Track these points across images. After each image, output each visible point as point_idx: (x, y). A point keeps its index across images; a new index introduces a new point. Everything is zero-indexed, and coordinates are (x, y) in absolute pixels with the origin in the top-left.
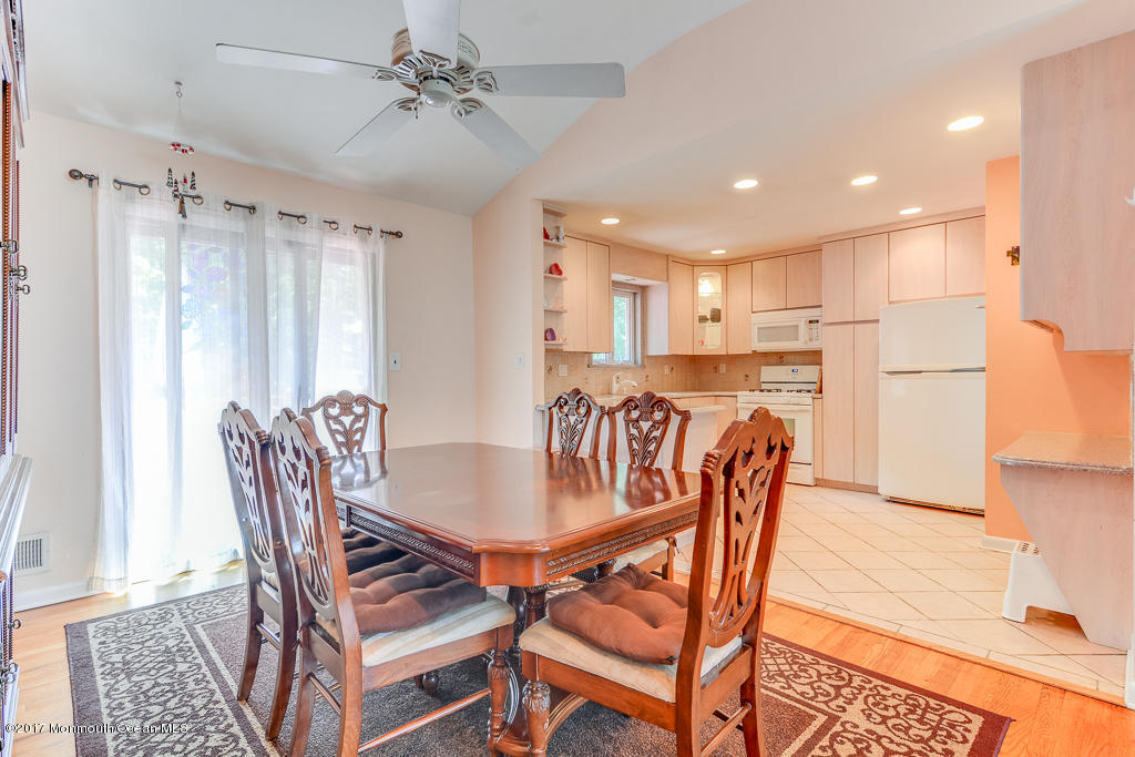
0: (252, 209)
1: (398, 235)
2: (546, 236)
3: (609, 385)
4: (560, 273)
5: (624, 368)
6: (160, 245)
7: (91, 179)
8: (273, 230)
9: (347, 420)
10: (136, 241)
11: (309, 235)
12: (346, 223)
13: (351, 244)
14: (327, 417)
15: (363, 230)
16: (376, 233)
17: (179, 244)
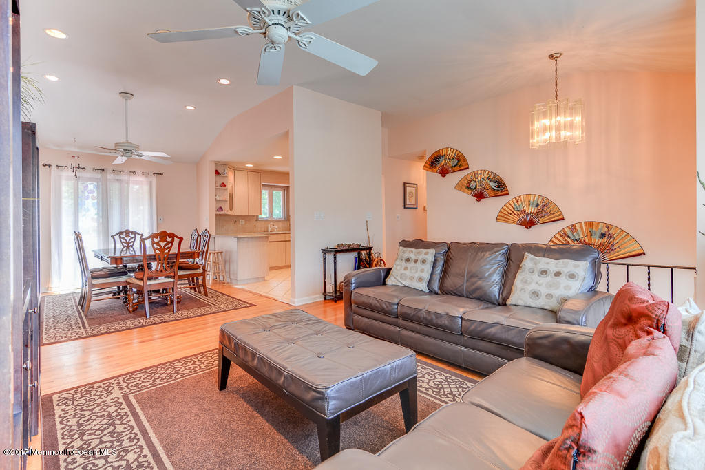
0: (103, 170)
1: (161, 174)
2: (217, 172)
3: (267, 228)
4: (225, 186)
5: (278, 221)
6: (71, 183)
7: (50, 166)
8: (110, 176)
9: (128, 239)
10: (63, 182)
11: (124, 177)
12: (139, 171)
13: (141, 178)
14: (120, 238)
15: (145, 174)
16: (151, 174)
17: (78, 183)
